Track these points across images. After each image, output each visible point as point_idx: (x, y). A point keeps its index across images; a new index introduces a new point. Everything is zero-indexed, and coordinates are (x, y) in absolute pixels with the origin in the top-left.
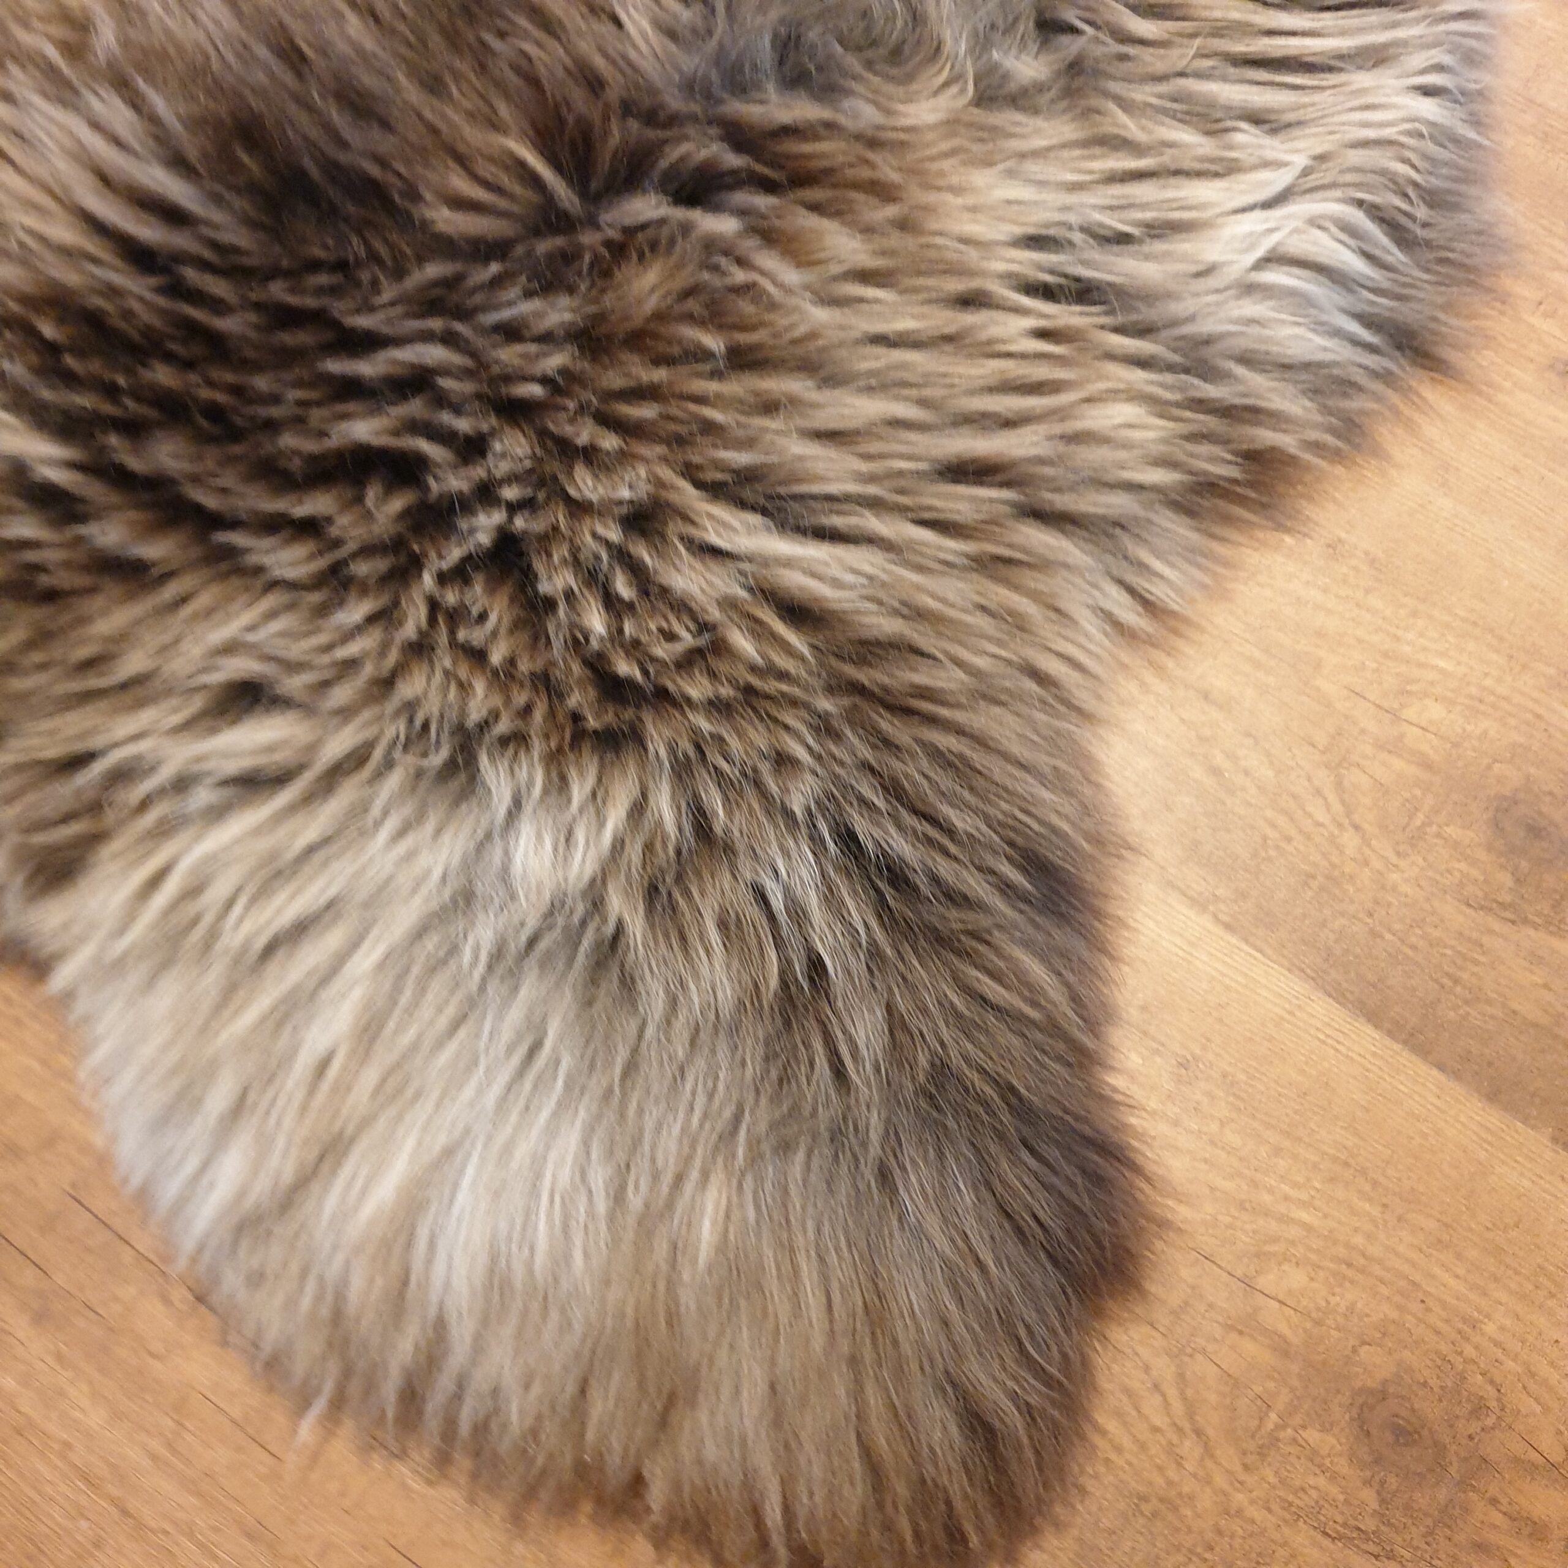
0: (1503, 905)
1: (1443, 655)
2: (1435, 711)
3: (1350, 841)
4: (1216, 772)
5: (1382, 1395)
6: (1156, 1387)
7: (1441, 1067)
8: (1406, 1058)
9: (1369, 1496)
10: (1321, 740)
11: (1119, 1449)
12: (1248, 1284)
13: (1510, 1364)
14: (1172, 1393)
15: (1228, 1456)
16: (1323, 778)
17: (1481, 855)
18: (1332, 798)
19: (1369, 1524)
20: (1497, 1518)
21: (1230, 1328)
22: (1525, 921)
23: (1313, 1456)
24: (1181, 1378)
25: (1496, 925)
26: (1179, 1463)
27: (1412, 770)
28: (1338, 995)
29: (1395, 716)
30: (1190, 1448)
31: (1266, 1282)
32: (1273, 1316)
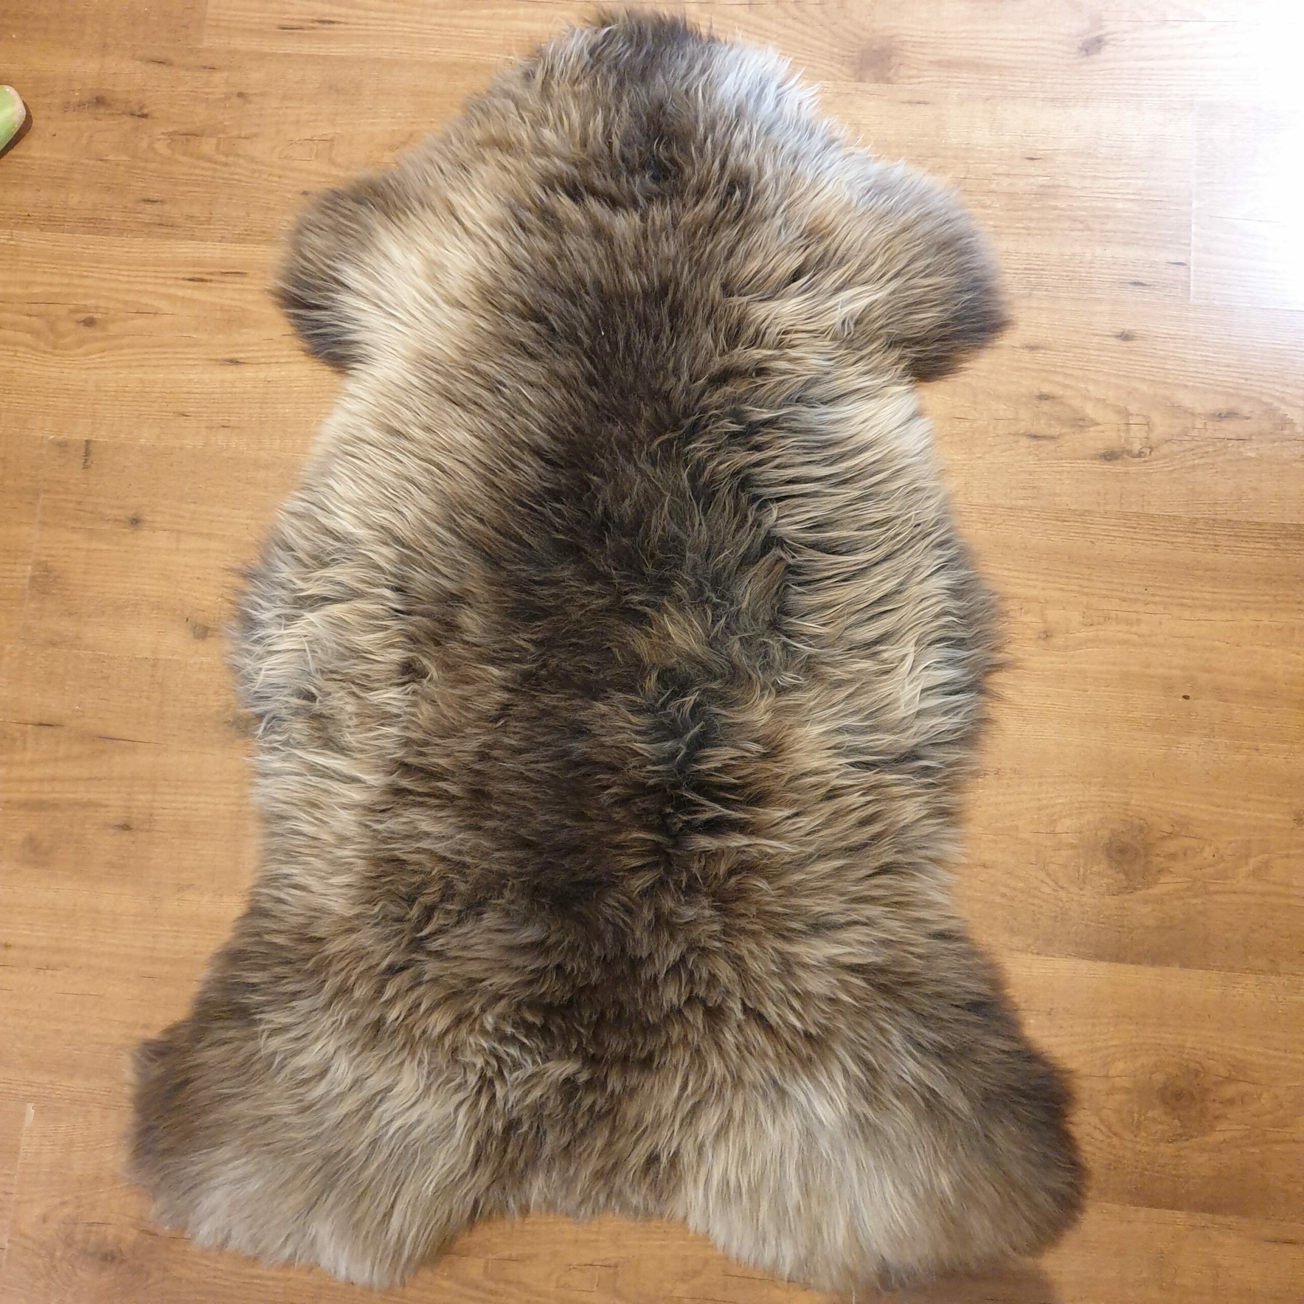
0: (1126, 888)
1: (1059, 796)
2: (1067, 822)
3: (1062, 894)
4: (1003, 895)
5: (1166, 1088)
6: (1095, 1128)
7: (1132, 963)
8: (1119, 966)
9: (1177, 1122)
10: (1033, 860)
11: (1094, 1154)
12: (1107, 1077)
13: (1199, 1053)
14: (1102, 1127)
15: (1128, 1136)
16: (1042, 875)
17: (1110, 872)
18: (1048, 881)
19: (1180, 1131)
20: (1217, 1105)
21: (1108, 1095)
22: (1136, 889)
23: (1154, 1120)
24: (1102, 1121)
25: (1127, 897)
26: (1114, 1147)
27: (1070, 852)
28: (1085, 957)
29: (1053, 833)
30: (1115, 1141)
31: (1112, 1072)
32: (1120, 1082)
